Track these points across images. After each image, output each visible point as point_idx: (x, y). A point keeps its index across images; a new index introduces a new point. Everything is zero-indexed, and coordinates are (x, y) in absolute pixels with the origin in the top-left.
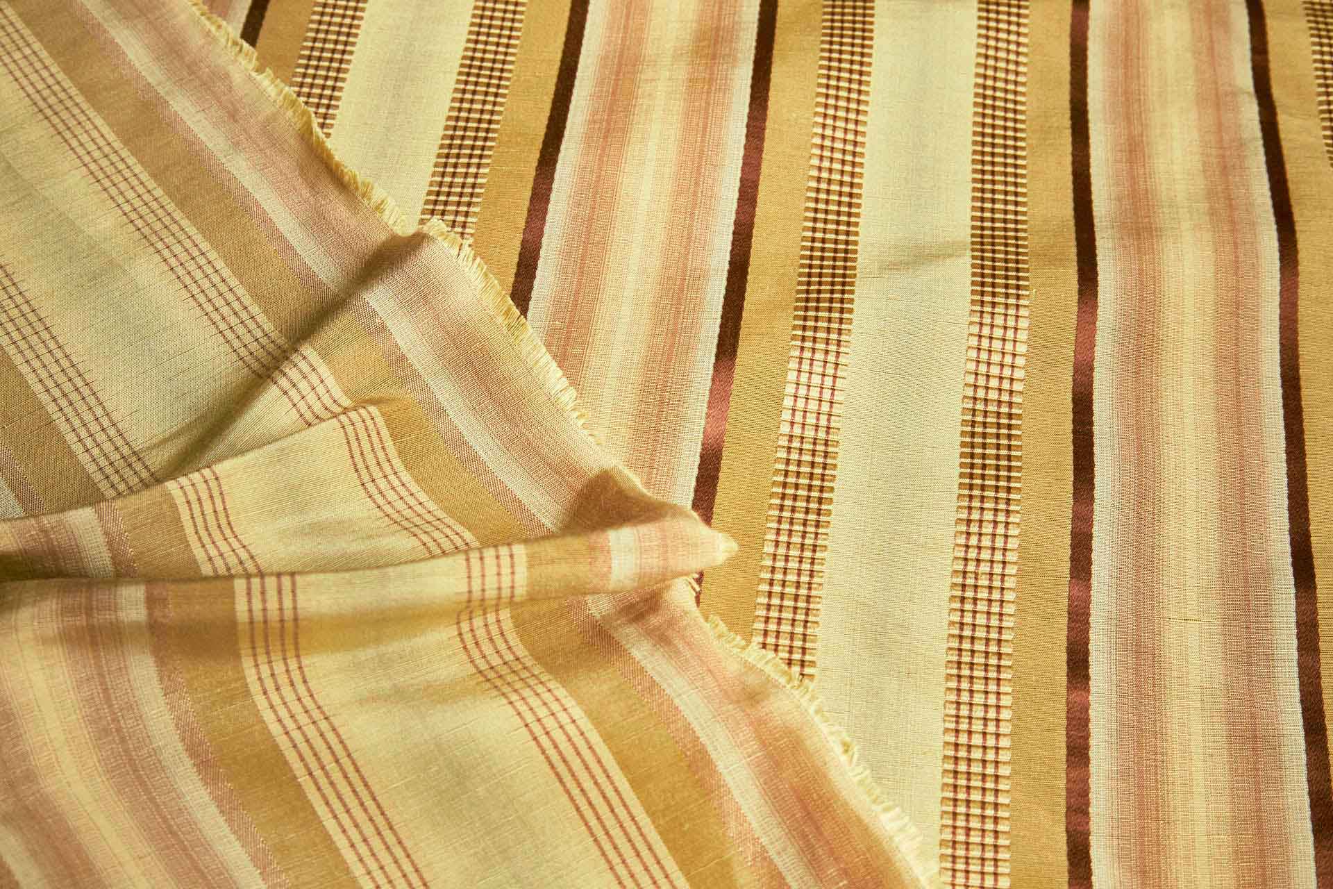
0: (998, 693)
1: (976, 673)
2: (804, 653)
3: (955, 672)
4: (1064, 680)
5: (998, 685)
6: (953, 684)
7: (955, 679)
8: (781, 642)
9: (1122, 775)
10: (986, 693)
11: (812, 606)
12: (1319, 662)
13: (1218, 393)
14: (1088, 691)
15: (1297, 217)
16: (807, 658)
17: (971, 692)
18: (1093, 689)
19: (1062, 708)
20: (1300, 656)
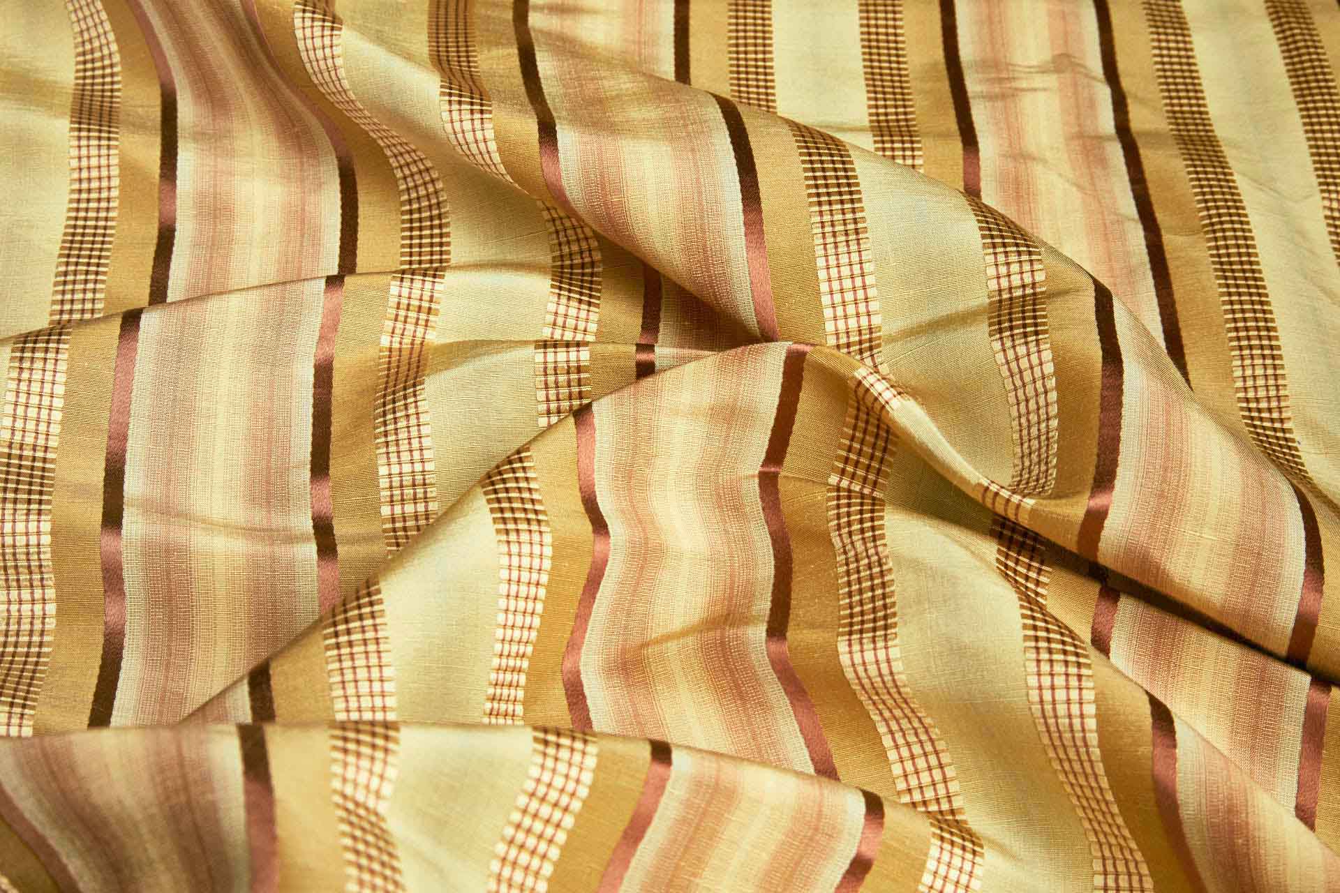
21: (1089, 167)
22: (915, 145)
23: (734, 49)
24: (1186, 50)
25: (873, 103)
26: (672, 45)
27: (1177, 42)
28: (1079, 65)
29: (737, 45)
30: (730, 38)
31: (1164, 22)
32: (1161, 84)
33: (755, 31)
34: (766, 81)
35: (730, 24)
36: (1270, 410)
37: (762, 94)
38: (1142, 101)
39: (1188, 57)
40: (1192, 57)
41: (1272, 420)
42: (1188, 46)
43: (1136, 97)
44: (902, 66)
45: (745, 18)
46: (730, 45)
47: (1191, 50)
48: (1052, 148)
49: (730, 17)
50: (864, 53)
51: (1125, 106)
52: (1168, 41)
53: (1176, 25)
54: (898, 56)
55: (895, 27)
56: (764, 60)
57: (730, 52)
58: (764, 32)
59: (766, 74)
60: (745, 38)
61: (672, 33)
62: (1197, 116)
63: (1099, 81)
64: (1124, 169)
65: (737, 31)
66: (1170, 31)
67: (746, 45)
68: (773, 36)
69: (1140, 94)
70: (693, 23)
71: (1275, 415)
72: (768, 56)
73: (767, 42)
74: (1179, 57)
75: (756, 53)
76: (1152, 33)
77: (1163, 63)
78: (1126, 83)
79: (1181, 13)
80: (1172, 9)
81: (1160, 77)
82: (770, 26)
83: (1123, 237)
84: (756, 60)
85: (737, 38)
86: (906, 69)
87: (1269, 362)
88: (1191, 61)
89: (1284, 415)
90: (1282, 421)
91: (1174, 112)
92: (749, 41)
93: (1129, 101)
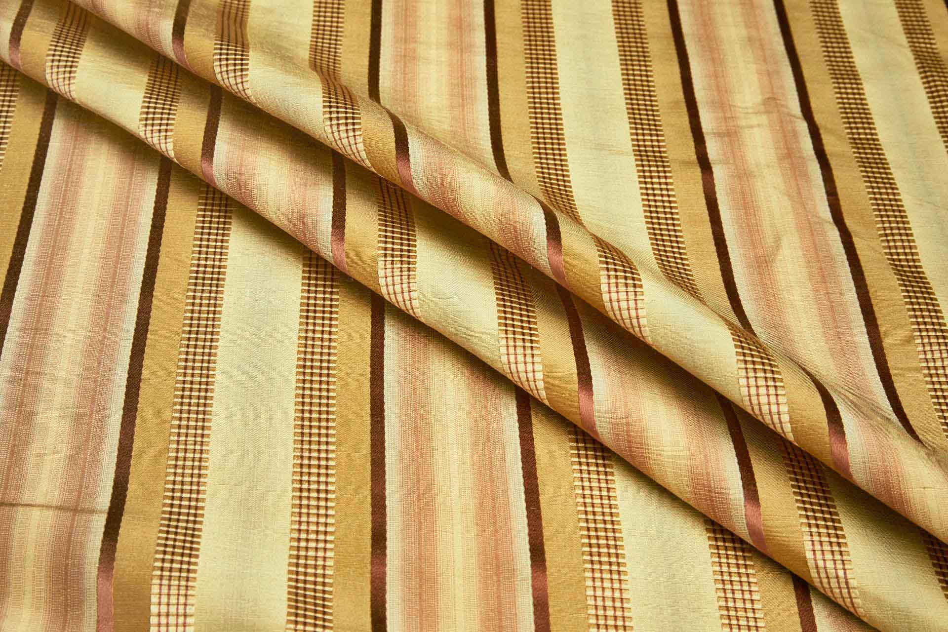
21: (796, 180)
22: (666, 169)
23: (531, 90)
24: (859, 94)
25: (634, 131)
26: (486, 87)
27: (853, 89)
28: (782, 106)
29: (533, 88)
30: (528, 82)
31: (842, 74)
32: (843, 118)
33: (546, 78)
34: (556, 114)
35: (527, 72)
37: (553, 124)
38: (830, 132)
39: (861, 99)
40: (865, 99)
42: (861, 91)
43: (826, 129)
44: (653, 103)
45: (538, 68)
46: (528, 88)
47: (863, 94)
48: (768, 166)
49: (527, 67)
50: (626, 94)
51: (819, 135)
52: (846, 88)
53: (851, 77)
54: (650, 96)
55: (647, 76)
56: (553, 99)
57: (528, 93)
58: (552, 78)
59: (555, 109)
60: (539, 82)
61: (486, 77)
62: (871, 142)
63: (799, 118)
64: (822, 183)
65: (533, 77)
66: (847, 81)
67: (540, 88)
68: (559, 81)
69: (829, 126)
70: (500, 71)
72: (556, 96)
73: (555, 85)
74: (855, 99)
75: (547, 93)
76: (834, 83)
77: (844, 103)
78: (818, 118)
79: (854, 67)
80: (847, 64)
81: (842, 113)
82: (556, 74)
83: (824, 233)
84: (547, 99)
85: (533, 82)
86: (657, 106)
88: (864, 102)
91: (854, 139)
92: (542, 85)
93: (821, 131)
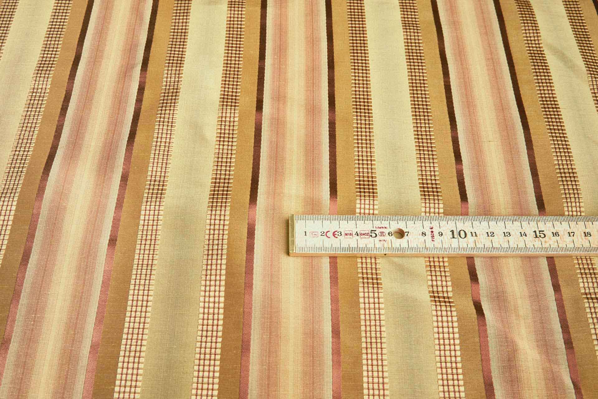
0: (434, 167)
1: (426, 161)
2: (371, 157)
3: (419, 160)
4: (454, 161)
5: (434, 164)
6: (419, 164)
7: (420, 163)
8: (364, 154)
9: (476, 190)
10: (430, 167)
11: (371, 142)
12: (534, 153)
13: (488, 70)
14: (462, 165)
15: (504, 16)
16: (372, 158)
17: (425, 167)
18: (464, 164)
19: (454, 171)
20: (528, 151)
36: (535, 40)
41: (536, 44)
71: (537, 42)
87: (535, 31)
89: (540, 42)
90: (539, 44)
